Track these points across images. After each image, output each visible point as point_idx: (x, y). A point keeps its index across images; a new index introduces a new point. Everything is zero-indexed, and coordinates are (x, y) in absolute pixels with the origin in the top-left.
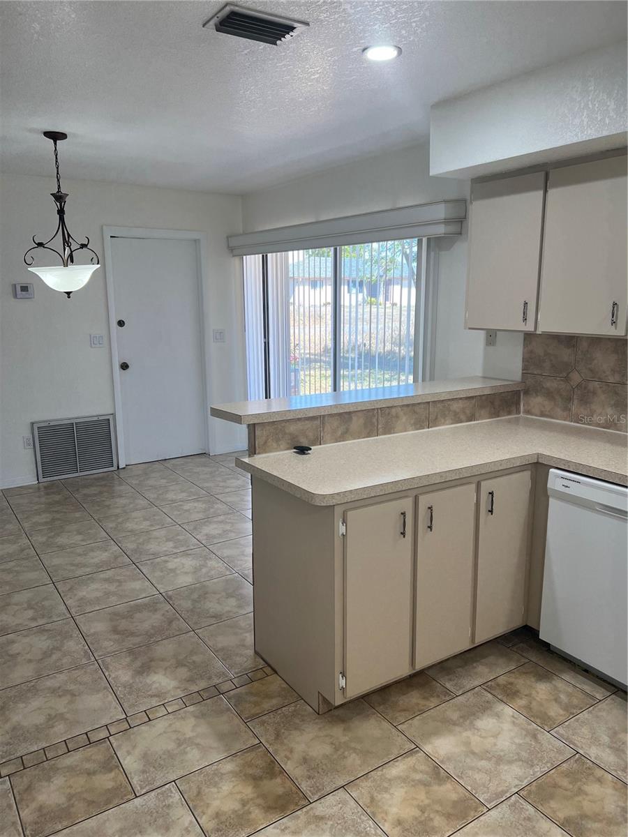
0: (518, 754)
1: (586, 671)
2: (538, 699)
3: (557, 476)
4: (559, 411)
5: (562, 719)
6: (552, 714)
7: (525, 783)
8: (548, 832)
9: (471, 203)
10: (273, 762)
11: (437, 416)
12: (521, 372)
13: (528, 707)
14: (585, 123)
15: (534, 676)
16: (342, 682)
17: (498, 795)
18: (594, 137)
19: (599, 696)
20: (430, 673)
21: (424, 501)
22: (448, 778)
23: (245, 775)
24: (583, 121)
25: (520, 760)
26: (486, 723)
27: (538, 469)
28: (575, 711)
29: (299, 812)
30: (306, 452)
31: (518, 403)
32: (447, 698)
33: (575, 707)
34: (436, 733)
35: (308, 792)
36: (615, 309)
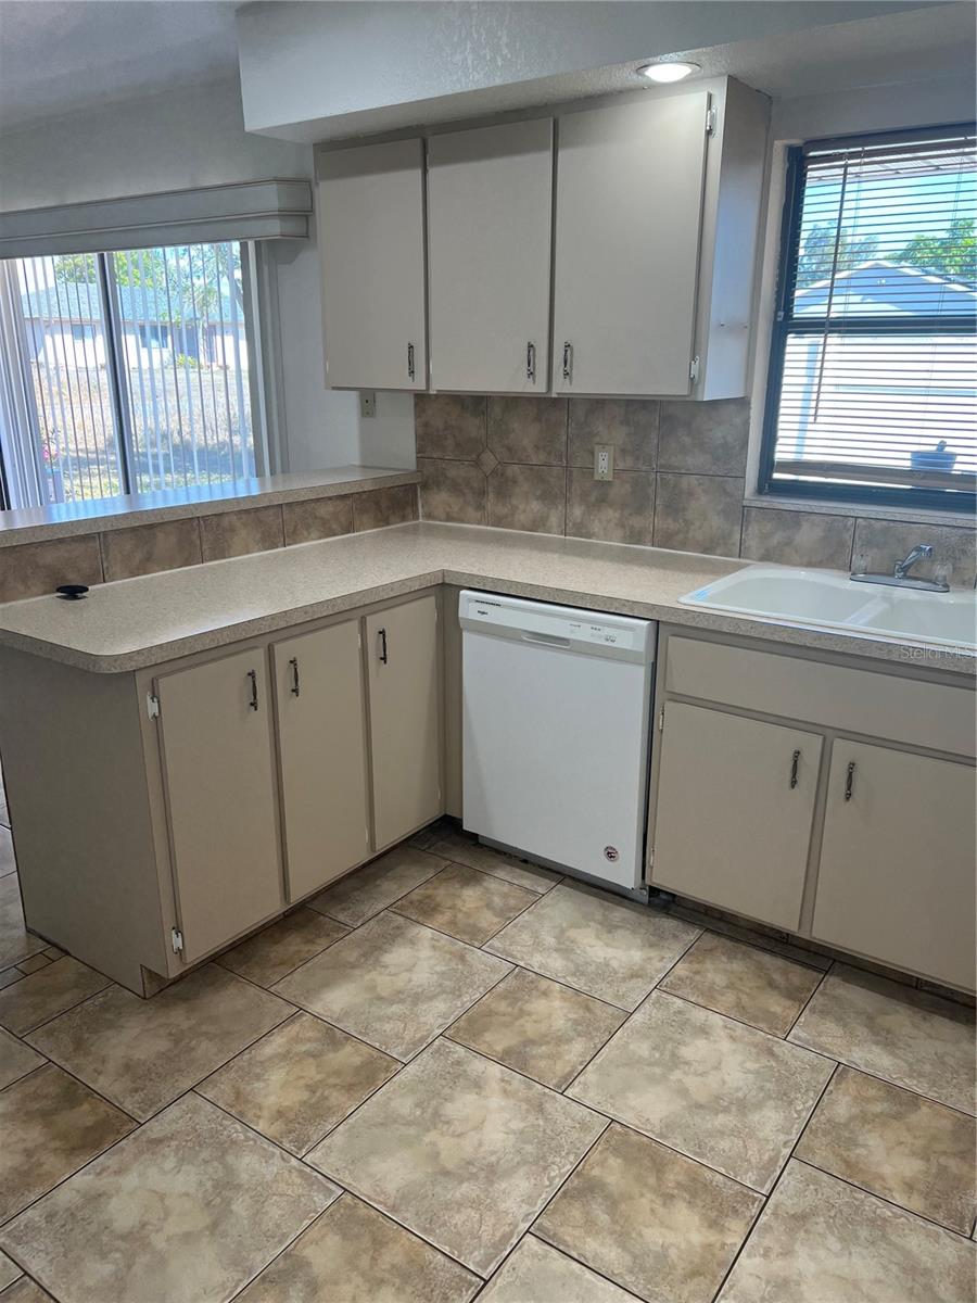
0: (440, 985)
1: (525, 861)
2: (464, 909)
3: (470, 600)
4: (471, 512)
5: (497, 928)
6: (483, 924)
7: (450, 1021)
8: (483, 1072)
9: (317, 184)
10: (74, 1082)
11: (296, 526)
12: (415, 455)
13: (453, 923)
14: (470, 62)
15: (458, 882)
16: (177, 942)
17: (415, 1044)
18: (483, 86)
19: (541, 890)
20: (316, 905)
21: (283, 652)
22: (347, 1039)
23: (27, 1113)
24: (466, 59)
25: (444, 992)
26: (397, 956)
27: (445, 591)
28: (512, 915)
29: (124, 1141)
30: (79, 595)
31: (415, 504)
32: (342, 935)
33: (511, 909)
34: (327, 984)
35: (135, 1110)
36: (531, 353)
